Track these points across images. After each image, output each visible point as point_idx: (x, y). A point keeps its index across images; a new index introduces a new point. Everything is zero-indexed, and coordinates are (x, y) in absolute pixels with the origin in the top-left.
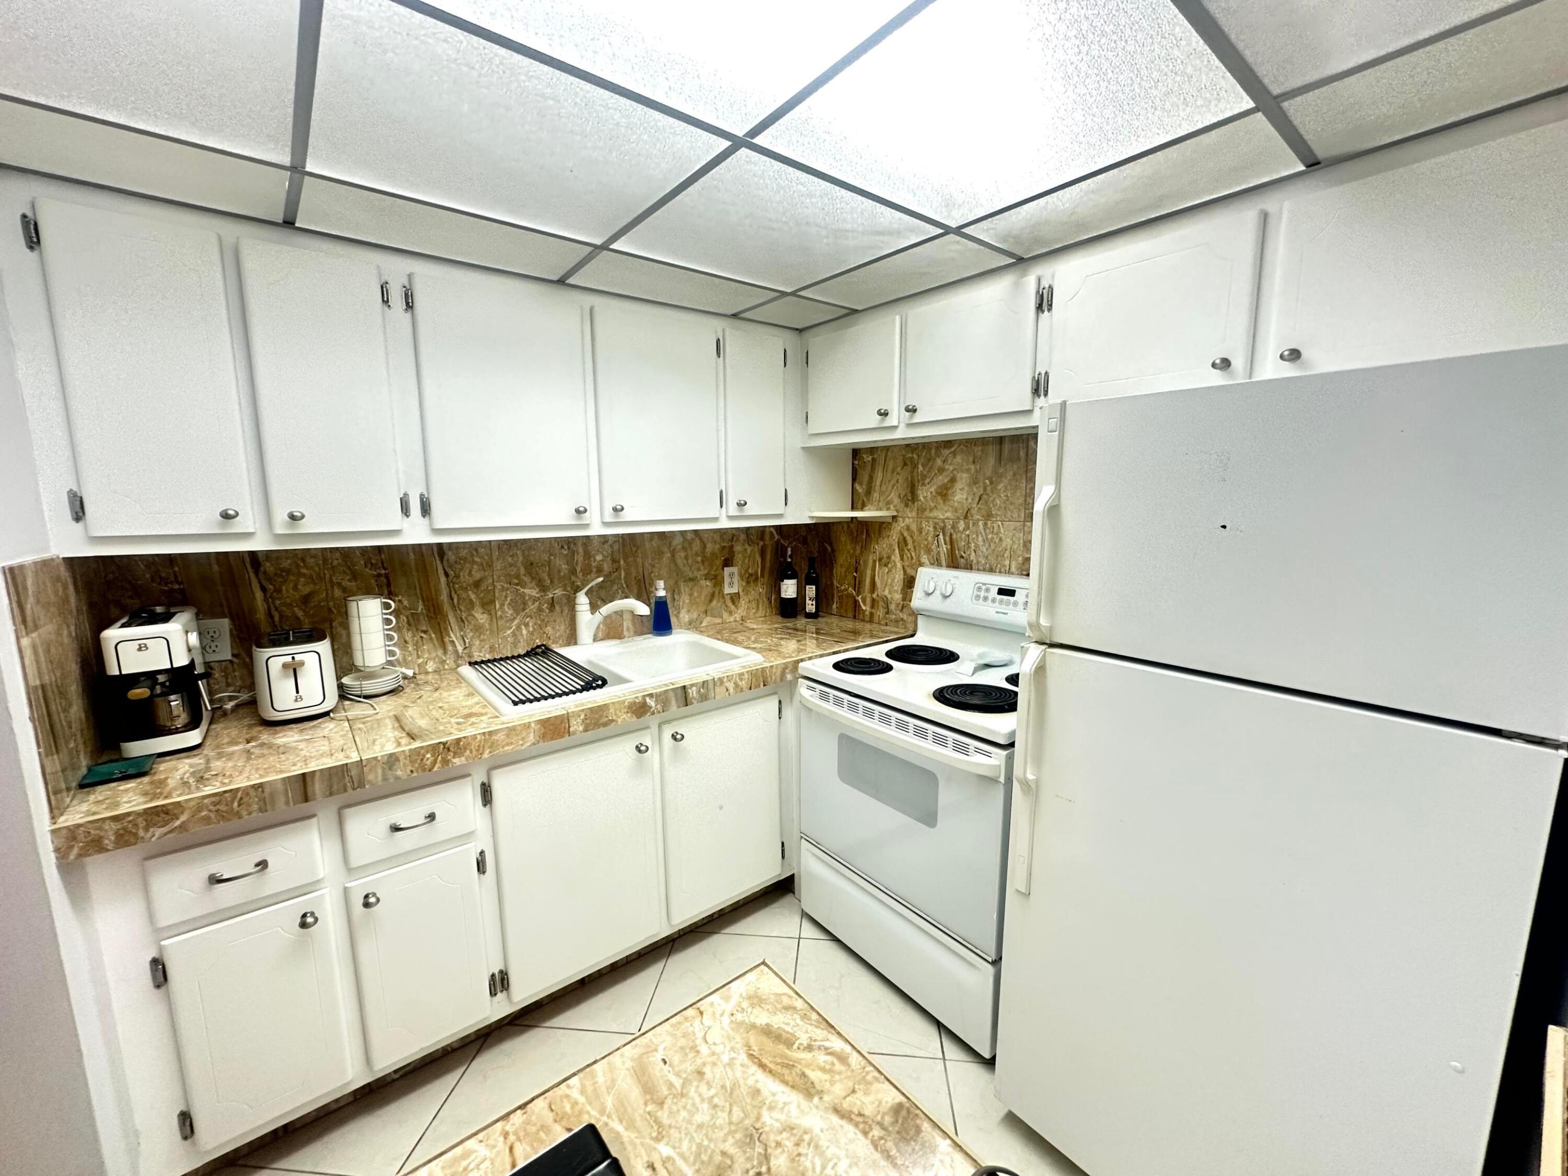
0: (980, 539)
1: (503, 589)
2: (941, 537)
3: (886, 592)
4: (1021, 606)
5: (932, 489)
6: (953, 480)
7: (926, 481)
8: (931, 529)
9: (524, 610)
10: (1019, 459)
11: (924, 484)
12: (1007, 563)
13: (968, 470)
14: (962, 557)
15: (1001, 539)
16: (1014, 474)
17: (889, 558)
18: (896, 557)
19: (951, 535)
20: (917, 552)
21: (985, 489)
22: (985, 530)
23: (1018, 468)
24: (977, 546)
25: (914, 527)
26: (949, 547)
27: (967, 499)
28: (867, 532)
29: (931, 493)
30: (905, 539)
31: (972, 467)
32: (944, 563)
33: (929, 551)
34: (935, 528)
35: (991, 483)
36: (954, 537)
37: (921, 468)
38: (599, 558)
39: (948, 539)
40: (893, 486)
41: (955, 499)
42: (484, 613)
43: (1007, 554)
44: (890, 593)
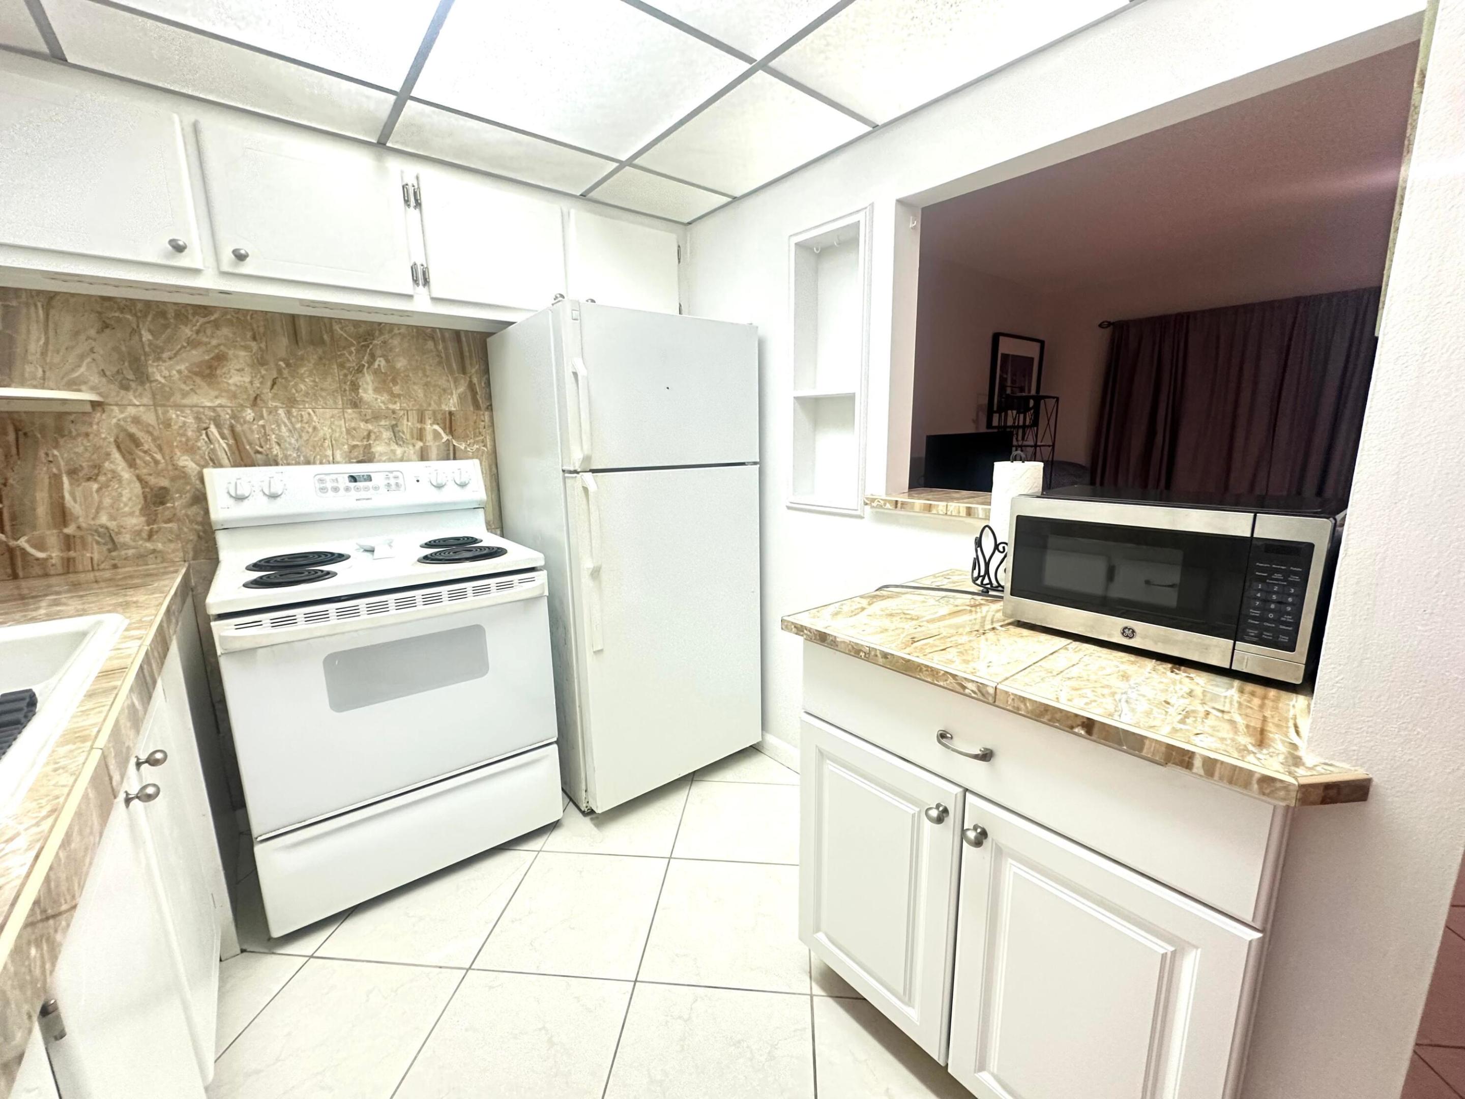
0: (284, 429)
2: (213, 429)
3: (104, 519)
4: (383, 490)
5: (182, 367)
6: (221, 358)
7: (165, 355)
8: (190, 420)
10: (322, 342)
11: (159, 359)
12: (329, 453)
13: (246, 348)
14: (258, 452)
15: (315, 428)
16: (321, 358)
17: (98, 467)
18: (118, 463)
19: (232, 426)
20: (166, 450)
21: (280, 371)
22: (289, 419)
23: (324, 352)
24: (279, 437)
25: (149, 418)
26: (231, 442)
27: (251, 383)
28: (17, 430)
29: (179, 372)
30: (132, 437)
31: (253, 344)
32: (225, 461)
33: (190, 450)
34: (198, 419)
35: (288, 365)
36: (238, 428)
37: (146, 336)
39: (226, 432)
40: (82, 357)
41: (231, 381)
43: (327, 443)
44: (112, 518)
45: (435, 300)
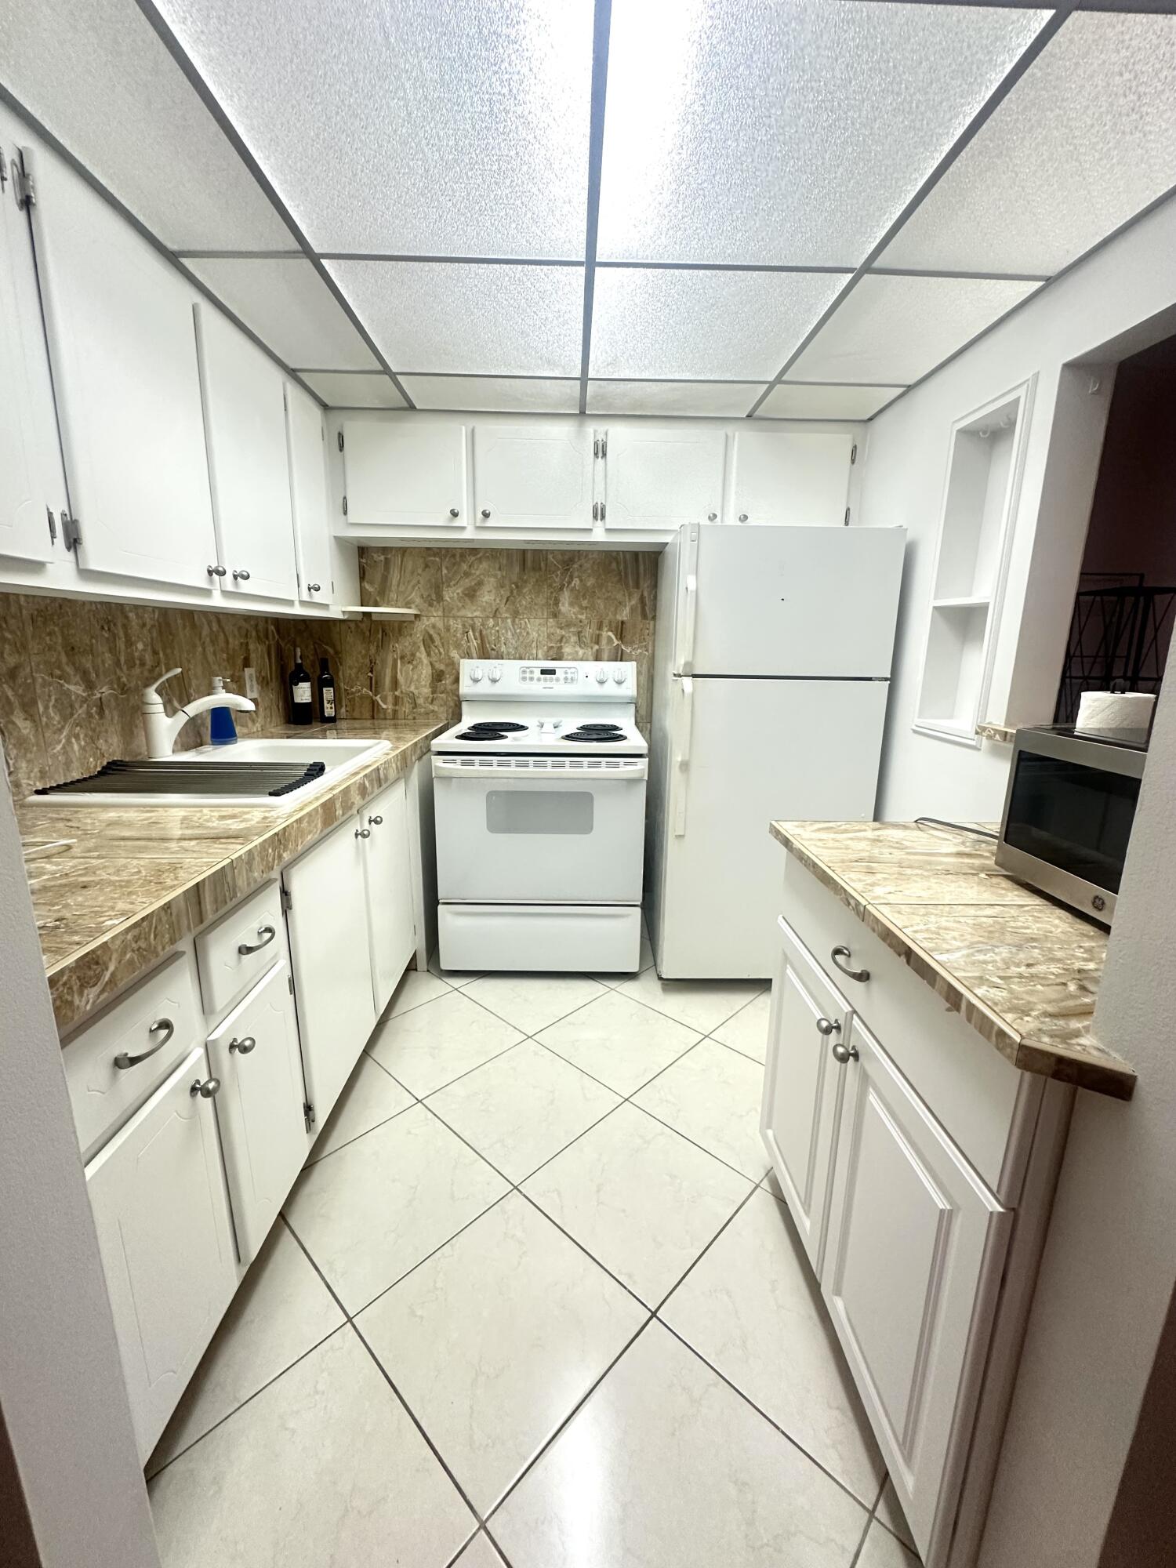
0: (509, 633)
1: (44, 684)
2: (471, 633)
3: (412, 688)
4: (562, 681)
5: (459, 591)
6: (480, 584)
7: (452, 584)
8: (460, 626)
9: (72, 715)
10: (540, 569)
11: (449, 586)
12: (535, 652)
13: (495, 576)
14: (493, 649)
15: (528, 633)
16: (537, 581)
17: (413, 655)
18: (422, 654)
19: (481, 631)
20: (446, 647)
21: (512, 592)
22: (513, 625)
23: (540, 576)
24: (506, 639)
25: (440, 625)
26: (479, 642)
27: (495, 600)
28: (383, 631)
29: (458, 594)
30: (431, 637)
31: (499, 573)
32: (475, 655)
33: (458, 646)
34: (464, 626)
35: (517, 587)
36: (484, 632)
37: (445, 571)
38: (140, 646)
39: (477, 634)
40: (414, 587)
41: (484, 600)
42: (26, 719)
43: (534, 644)
44: (417, 688)
45: (608, 530)
